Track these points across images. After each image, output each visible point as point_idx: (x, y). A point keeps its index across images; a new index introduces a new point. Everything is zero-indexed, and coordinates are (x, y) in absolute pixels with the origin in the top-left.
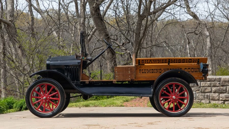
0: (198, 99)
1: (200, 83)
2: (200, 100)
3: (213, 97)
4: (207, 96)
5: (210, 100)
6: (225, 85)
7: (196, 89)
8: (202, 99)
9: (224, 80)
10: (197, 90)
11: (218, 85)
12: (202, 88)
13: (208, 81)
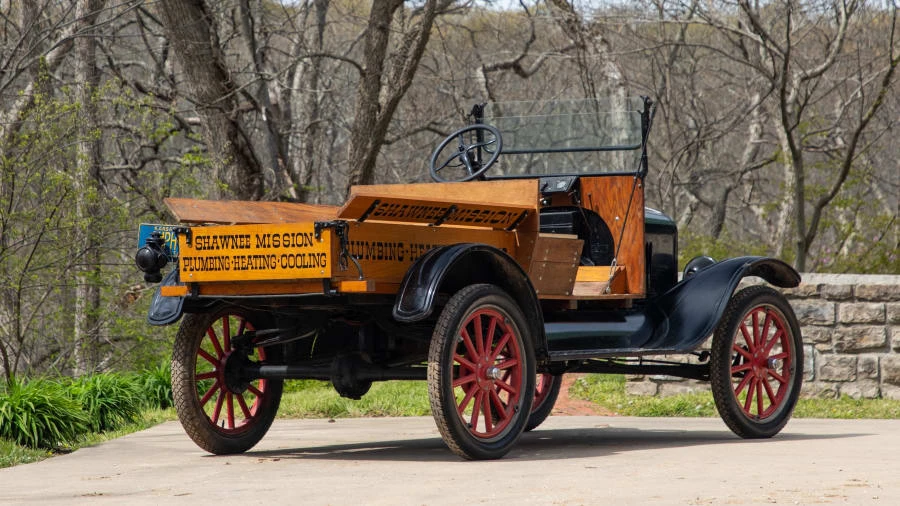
0: (827, 381)
1: (836, 309)
2: (835, 384)
3: (897, 370)
4: (869, 364)
5: (879, 381)
7: (816, 333)
8: (845, 378)
10: (818, 337)
12: (842, 328)
13: (873, 300)
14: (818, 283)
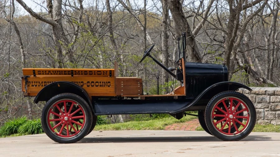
1: (270, 98)
2: (270, 121)
4: (279, 114)
7: (264, 105)
12: (272, 104)
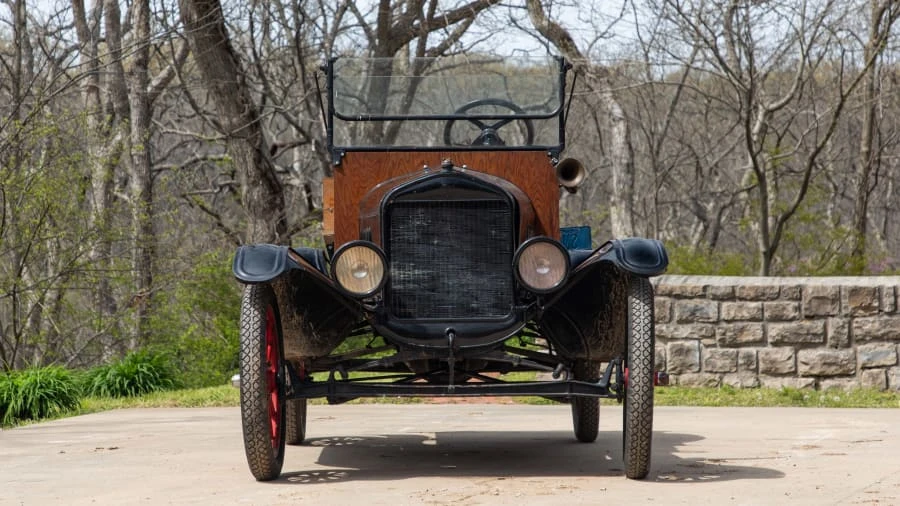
0: (711, 372)
1: (719, 308)
2: (718, 376)
3: (773, 362)
4: (748, 357)
5: (758, 373)
6: (822, 312)
7: (701, 330)
8: (727, 369)
9: (815, 295)
10: (703, 332)
11: (792, 315)
12: (724, 325)
13: (752, 300)
14: (703, 284)
